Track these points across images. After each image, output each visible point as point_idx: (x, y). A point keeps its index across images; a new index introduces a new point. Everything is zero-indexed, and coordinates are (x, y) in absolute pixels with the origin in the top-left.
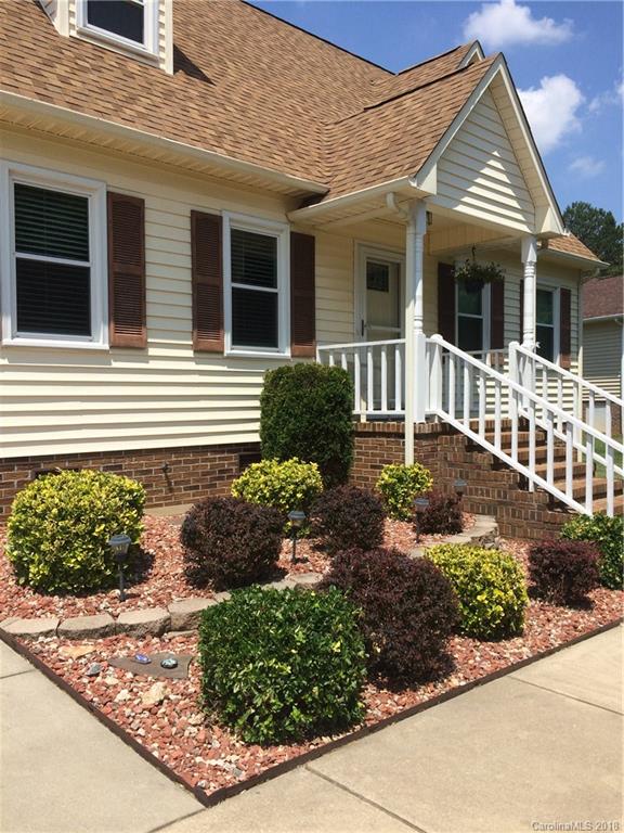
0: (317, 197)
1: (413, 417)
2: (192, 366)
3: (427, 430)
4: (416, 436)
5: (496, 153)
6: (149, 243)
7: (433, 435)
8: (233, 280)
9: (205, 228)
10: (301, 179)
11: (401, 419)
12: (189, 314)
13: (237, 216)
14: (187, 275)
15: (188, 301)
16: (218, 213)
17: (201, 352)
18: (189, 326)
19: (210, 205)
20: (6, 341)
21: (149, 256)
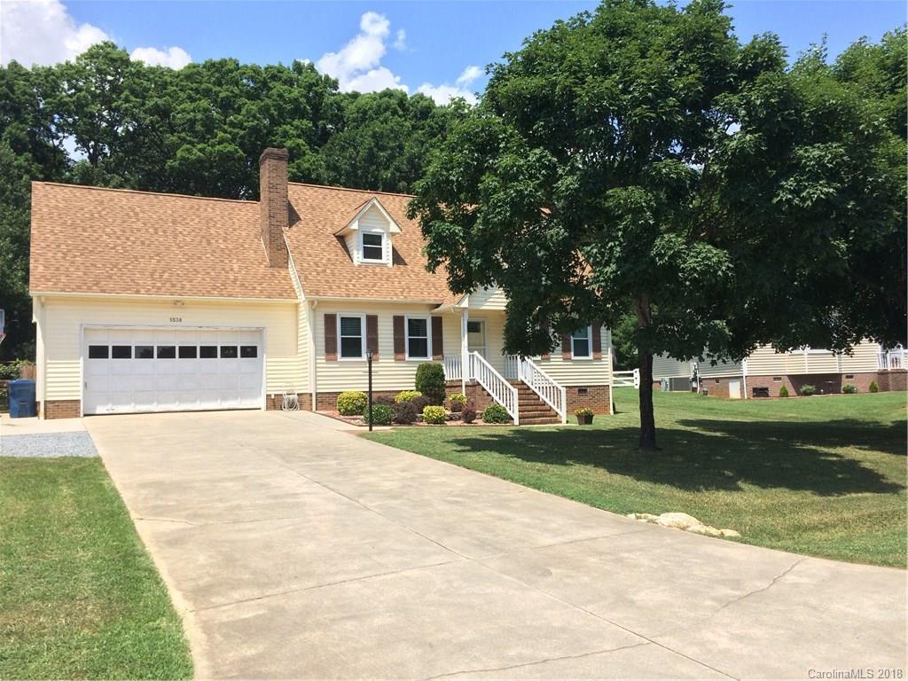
0: (438, 306)
1: (466, 379)
2: (394, 365)
3: (470, 384)
4: (466, 386)
6: (379, 328)
7: (474, 386)
8: (410, 335)
9: (398, 321)
10: (432, 300)
11: (461, 380)
12: (393, 348)
13: (409, 315)
14: (392, 336)
15: (393, 344)
16: (402, 315)
17: (397, 360)
18: (393, 352)
19: (399, 313)
20: (339, 360)
21: (379, 332)
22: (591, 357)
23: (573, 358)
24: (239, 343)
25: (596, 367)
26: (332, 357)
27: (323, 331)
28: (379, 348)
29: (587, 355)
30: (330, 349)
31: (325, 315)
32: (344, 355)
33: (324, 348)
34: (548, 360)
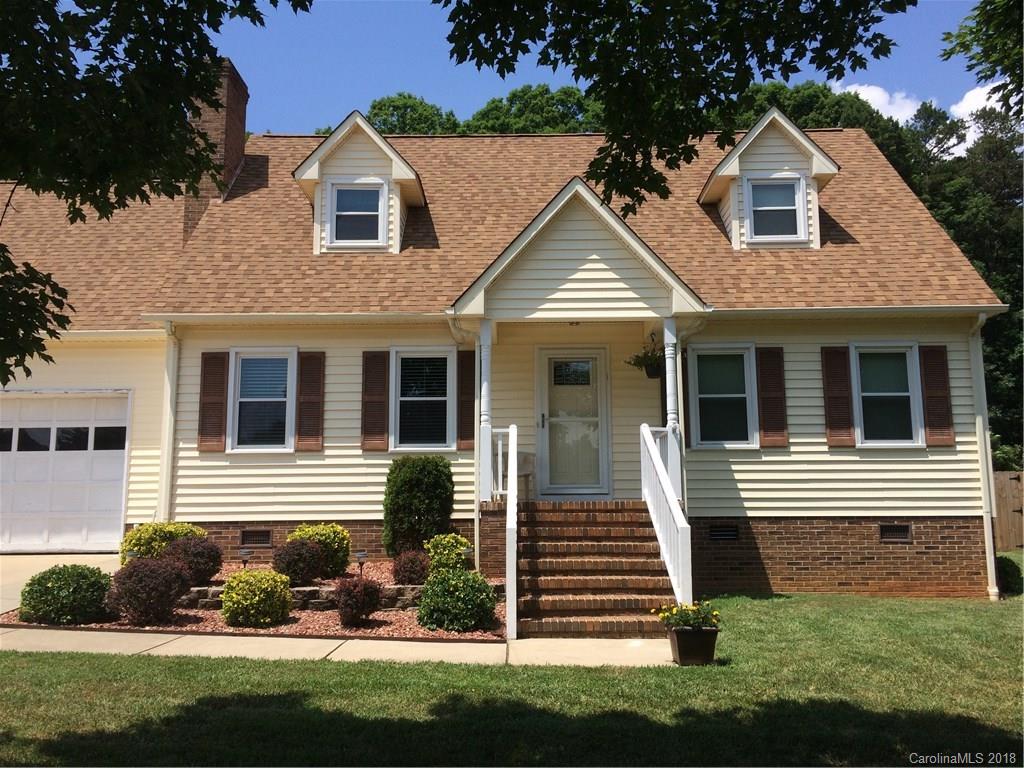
2: (361, 461)
3: (491, 507)
5: (594, 257)
6: (329, 379)
8: (402, 394)
9: (374, 365)
12: (358, 424)
13: (402, 349)
14: (359, 397)
15: (359, 415)
16: (386, 350)
17: (367, 450)
18: (358, 432)
19: (376, 345)
20: (228, 451)
21: (328, 388)
22: (920, 440)
23: (860, 443)
24: (92, 421)
25: (937, 467)
26: (213, 443)
27: (198, 389)
28: (327, 425)
29: (909, 436)
30: (210, 427)
31: (203, 354)
32: (242, 441)
33: (196, 425)
34: (784, 448)
